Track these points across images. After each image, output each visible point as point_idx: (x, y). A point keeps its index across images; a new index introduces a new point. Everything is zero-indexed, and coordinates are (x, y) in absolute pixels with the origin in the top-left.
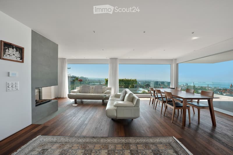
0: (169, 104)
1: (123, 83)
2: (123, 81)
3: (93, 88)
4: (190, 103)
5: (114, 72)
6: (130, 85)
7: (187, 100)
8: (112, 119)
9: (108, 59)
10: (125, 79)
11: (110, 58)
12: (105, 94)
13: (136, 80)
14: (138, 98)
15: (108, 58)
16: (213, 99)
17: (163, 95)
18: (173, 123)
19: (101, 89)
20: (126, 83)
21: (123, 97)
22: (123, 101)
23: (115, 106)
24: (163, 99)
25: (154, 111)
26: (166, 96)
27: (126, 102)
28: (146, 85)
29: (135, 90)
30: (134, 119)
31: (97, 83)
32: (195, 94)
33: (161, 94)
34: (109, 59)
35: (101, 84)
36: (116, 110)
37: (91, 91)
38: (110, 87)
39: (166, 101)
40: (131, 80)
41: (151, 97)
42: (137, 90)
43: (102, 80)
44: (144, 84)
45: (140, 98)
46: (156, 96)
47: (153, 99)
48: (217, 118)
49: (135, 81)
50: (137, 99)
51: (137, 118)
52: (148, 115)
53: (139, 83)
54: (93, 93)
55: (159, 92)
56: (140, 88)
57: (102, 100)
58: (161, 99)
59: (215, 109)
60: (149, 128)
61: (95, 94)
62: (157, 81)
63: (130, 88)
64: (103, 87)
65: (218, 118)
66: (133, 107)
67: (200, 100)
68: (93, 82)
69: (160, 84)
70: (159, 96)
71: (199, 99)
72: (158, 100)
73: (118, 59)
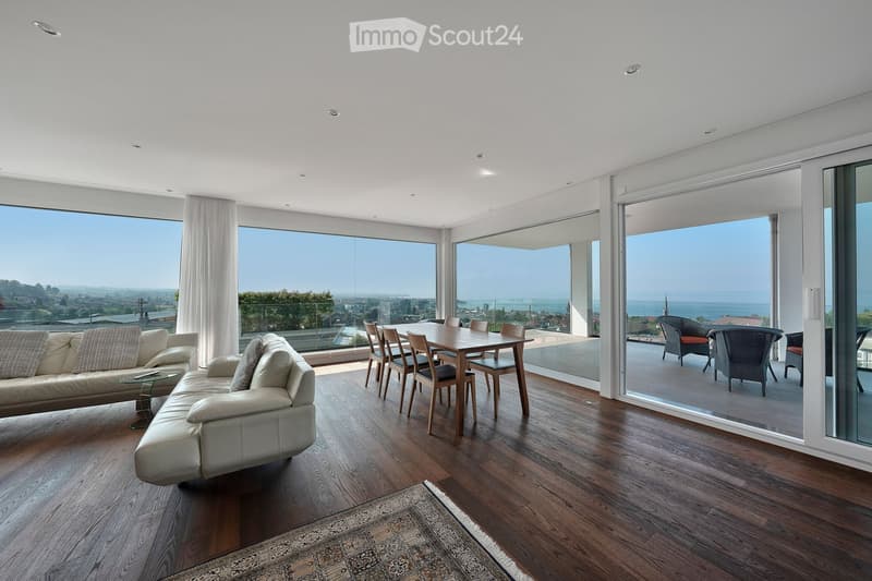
0: (421, 373)
1: (275, 311)
2: (274, 302)
3: (69, 345)
4: (478, 361)
5: (213, 262)
6: (306, 319)
7: (469, 355)
8: (184, 486)
9: (182, 200)
10: (284, 292)
11: (191, 196)
12: (156, 370)
13: (328, 296)
14: (310, 368)
15: (179, 193)
16: (525, 344)
17: (406, 347)
18: (431, 434)
19: (134, 343)
20: (285, 311)
21: (247, 372)
22: (248, 388)
23: (192, 420)
24: (405, 360)
25: (380, 404)
26: (412, 349)
27: (256, 395)
28: (368, 315)
29: (327, 336)
30: (294, 458)
31: (129, 311)
32: (491, 334)
33: (400, 346)
34: (184, 197)
35: (152, 316)
36: (200, 439)
37: (53, 360)
38: (190, 332)
39: (413, 366)
40: (308, 294)
41: (373, 356)
42: (333, 335)
43: (159, 301)
44: (361, 311)
45: (315, 369)
46: (387, 353)
47: (379, 364)
48: (531, 392)
49: (325, 301)
50: (301, 375)
51: (303, 450)
52: (356, 427)
53: (346, 306)
54: (68, 372)
55: (394, 335)
56: (350, 325)
57: (133, 403)
58: (401, 359)
59: (527, 367)
60: (352, 475)
61: (79, 377)
62: (407, 300)
63: (306, 328)
64: (144, 333)
65: (534, 391)
66: (285, 407)
67: (501, 351)
68: (101, 312)
69: (415, 309)
70: (396, 352)
71: (497, 347)
72: (393, 365)
73: (237, 203)
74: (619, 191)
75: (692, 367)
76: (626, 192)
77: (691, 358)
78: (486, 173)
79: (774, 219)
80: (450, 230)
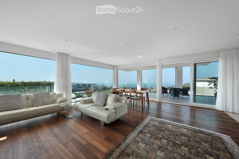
3: (27, 98)
9: (55, 54)
11: (58, 53)
15: (55, 52)
64: (51, 94)
73: (70, 56)
74: (161, 62)
75: (165, 96)
76: (163, 63)
77: (165, 94)
78: (140, 56)
79: (176, 68)
80: (117, 66)
